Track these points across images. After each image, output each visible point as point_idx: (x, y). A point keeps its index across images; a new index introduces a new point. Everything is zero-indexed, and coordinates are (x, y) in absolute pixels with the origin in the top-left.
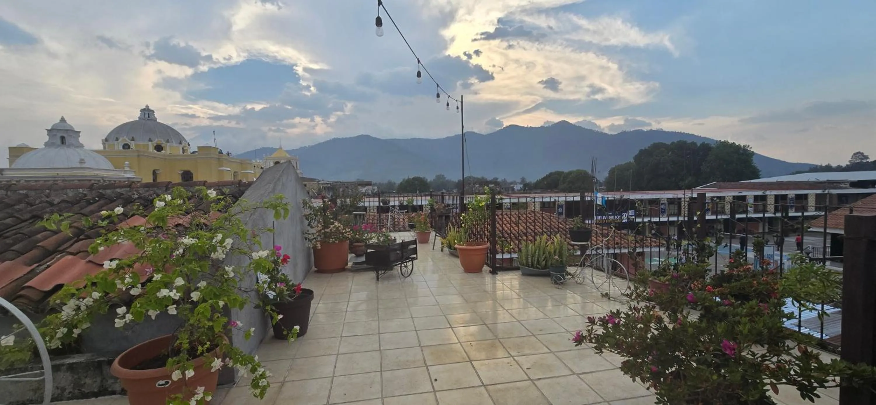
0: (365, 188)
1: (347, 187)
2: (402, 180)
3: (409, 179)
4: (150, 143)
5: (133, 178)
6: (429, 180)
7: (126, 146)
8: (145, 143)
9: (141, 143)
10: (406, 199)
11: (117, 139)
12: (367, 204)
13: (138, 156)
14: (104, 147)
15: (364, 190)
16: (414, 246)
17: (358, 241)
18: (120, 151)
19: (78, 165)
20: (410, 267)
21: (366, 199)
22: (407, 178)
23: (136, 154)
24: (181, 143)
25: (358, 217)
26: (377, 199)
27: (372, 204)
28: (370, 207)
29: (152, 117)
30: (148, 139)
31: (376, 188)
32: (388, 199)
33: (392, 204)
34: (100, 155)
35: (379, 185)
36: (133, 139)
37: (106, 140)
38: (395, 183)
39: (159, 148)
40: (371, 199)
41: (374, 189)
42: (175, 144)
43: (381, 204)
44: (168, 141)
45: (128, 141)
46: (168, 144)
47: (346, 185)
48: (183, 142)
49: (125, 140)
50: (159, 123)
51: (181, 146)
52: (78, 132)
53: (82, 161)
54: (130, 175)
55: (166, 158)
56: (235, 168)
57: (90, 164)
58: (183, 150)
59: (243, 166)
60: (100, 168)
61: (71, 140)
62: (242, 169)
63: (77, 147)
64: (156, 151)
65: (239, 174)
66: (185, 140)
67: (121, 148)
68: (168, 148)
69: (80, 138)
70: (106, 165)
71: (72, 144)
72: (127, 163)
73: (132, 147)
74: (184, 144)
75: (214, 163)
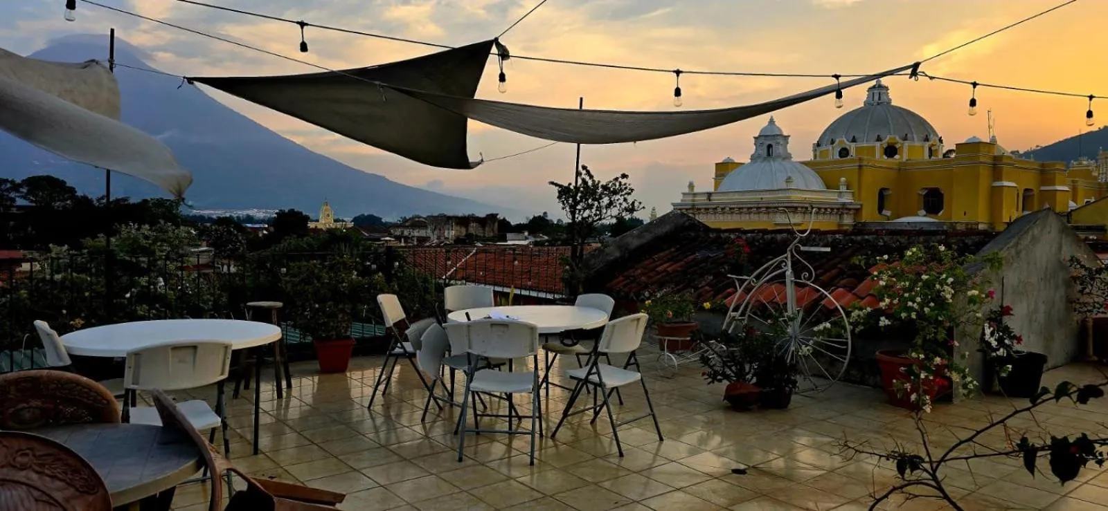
4: (878, 144)
5: (851, 204)
7: (844, 152)
8: (871, 144)
9: (865, 144)
11: (833, 142)
13: (860, 167)
14: (815, 156)
18: (835, 162)
19: (784, 186)
23: (857, 163)
24: (927, 140)
29: (884, 98)
30: (875, 137)
34: (808, 169)
36: (854, 140)
37: (818, 145)
39: (891, 151)
42: (917, 143)
44: (905, 138)
45: (847, 144)
46: (907, 144)
48: (932, 137)
49: (843, 141)
50: (895, 108)
51: (927, 145)
52: (787, 137)
53: (789, 180)
54: (847, 199)
55: (902, 170)
56: (1030, 181)
57: (798, 183)
58: (931, 152)
59: (1045, 176)
60: (810, 188)
61: (778, 150)
62: (1043, 182)
63: (784, 159)
64: (885, 157)
65: (1036, 192)
66: (934, 131)
67: (837, 157)
68: (905, 150)
69: (788, 146)
70: (816, 183)
71: (779, 156)
72: (843, 179)
73: (853, 152)
74: (933, 140)
75: (985, 174)
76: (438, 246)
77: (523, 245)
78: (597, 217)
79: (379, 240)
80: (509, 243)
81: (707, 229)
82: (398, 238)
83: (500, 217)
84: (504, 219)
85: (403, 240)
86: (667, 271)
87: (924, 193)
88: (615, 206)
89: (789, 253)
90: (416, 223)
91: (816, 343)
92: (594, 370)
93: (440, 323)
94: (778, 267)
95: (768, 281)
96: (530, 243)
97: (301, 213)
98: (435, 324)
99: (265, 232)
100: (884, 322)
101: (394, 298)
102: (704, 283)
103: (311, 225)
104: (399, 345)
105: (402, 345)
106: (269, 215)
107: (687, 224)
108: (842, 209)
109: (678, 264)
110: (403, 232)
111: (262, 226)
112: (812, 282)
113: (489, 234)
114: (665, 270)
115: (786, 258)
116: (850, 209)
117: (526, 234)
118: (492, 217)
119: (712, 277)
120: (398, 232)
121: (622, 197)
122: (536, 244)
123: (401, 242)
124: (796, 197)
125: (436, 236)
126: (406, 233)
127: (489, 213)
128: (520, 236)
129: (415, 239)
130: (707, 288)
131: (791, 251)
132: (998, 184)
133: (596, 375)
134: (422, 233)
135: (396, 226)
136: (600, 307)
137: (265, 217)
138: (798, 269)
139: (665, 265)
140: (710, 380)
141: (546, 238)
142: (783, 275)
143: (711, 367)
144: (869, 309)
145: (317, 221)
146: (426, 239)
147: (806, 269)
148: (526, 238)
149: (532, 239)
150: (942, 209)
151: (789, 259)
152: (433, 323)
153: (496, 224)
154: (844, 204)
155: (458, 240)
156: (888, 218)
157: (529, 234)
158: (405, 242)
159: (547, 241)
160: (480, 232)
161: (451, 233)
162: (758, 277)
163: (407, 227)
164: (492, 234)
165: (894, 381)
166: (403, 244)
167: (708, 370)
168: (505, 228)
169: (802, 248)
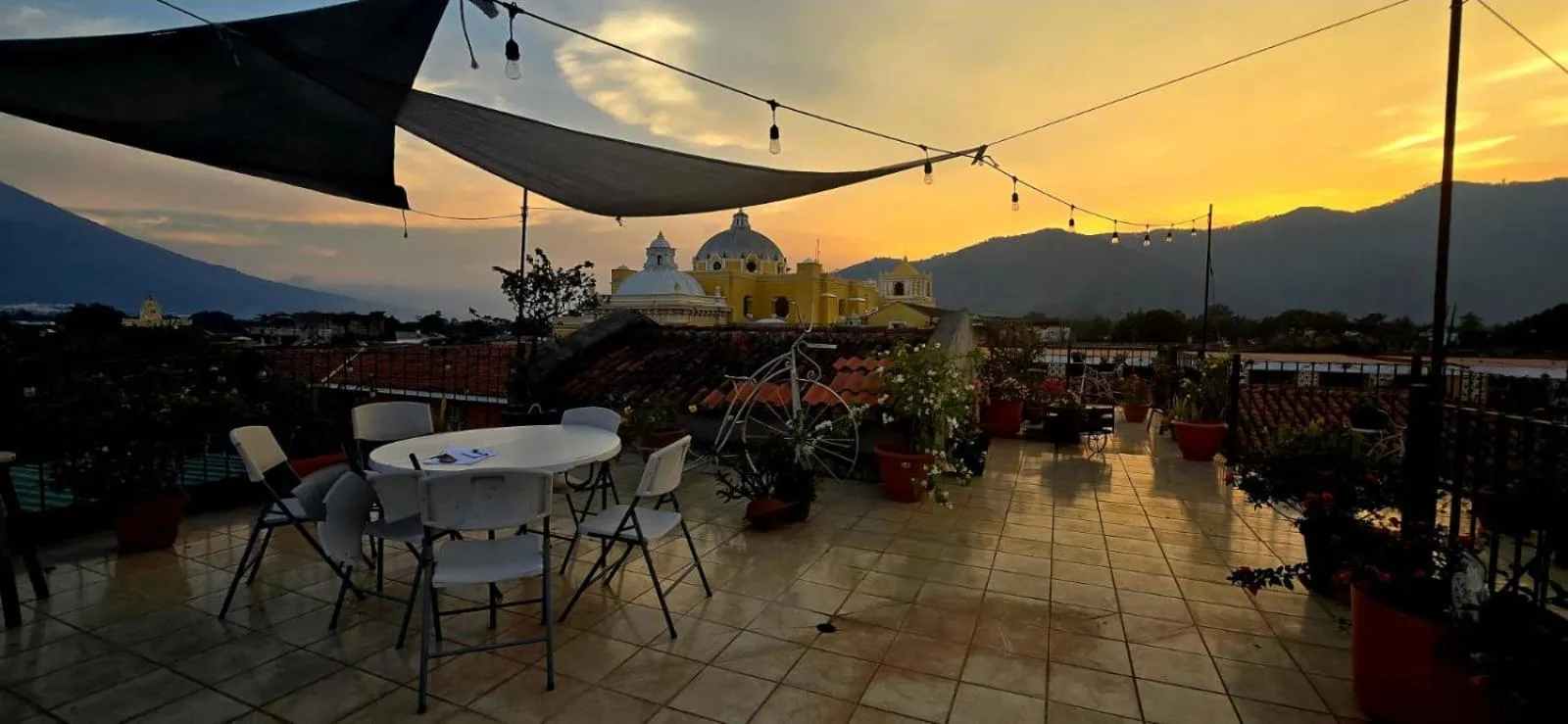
0: (1047, 331)
1: (1013, 328)
2: (1124, 316)
3: (1140, 314)
4: (742, 260)
5: (724, 308)
6: (1188, 317)
7: (717, 266)
8: (737, 260)
9: (732, 260)
10: (1113, 353)
11: (708, 257)
12: (1048, 359)
13: (731, 278)
14: (695, 267)
15: (1044, 333)
16: (1110, 416)
17: (1034, 404)
18: (709, 273)
19: (673, 291)
20: (1102, 441)
21: (1047, 350)
22: (1136, 312)
23: (728, 275)
24: (776, 259)
25: (1036, 376)
26: (1065, 352)
27: (1056, 359)
28: (1052, 365)
29: (745, 224)
30: (740, 254)
31: (1068, 329)
32: (1083, 351)
33: (1088, 361)
34: (691, 278)
35: (1075, 326)
36: (724, 256)
37: (697, 258)
38: (1109, 322)
39: (751, 267)
40: (1057, 351)
41: (1063, 334)
42: (769, 261)
43: (1072, 361)
44: (761, 257)
45: (719, 259)
46: (762, 262)
47: (1012, 324)
48: (780, 258)
49: (716, 256)
50: (753, 232)
51: (776, 263)
52: (674, 249)
53: (677, 286)
54: (721, 304)
55: (759, 280)
56: (842, 293)
57: (684, 290)
58: (779, 269)
59: (852, 290)
60: (693, 294)
61: (666, 260)
62: (851, 295)
63: (672, 268)
64: (747, 271)
65: (846, 303)
66: (781, 254)
67: (712, 268)
68: (761, 265)
69: (675, 258)
70: (697, 290)
71: (668, 265)
72: (718, 288)
73: (724, 266)
74: (780, 260)
75: (816, 286)
76: (310, 346)
77: (417, 345)
78: (552, 312)
79: (229, 339)
80: (399, 341)
81: (657, 326)
82: (256, 338)
83: (388, 315)
84: (392, 317)
85: (263, 340)
86: (628, 371)
87: (775, 300)
88: (574, 299)
89: (793, 351)
90: (279, 321)
91: (819, 442)
92: (630, 522)
93: (358, 471)
94: (782, 366)
95: (771, 381)
96: (424, 342)
97: (112, 309)
98: (349, 473)
99: (50, 331)
100: (887, 419)
101: (264, 432)
102: (672, 383)
103: (127, 323)
104: (276, 507)
105: (281, 505)
106: (58, 311)
107: (639, 320)
108: (719, 312)
109: (639, 363)
110: (262, 331)
111: (46, 323)
112: (819, 381)
113: (374, 332)
114: (625, 370)
115: (790, 356)
116: (723, 312)
117: (419, 332)
118: (377, 316)
119: (679, 377)
120: (256, 331)
121: (582, 289)
122: (431, 343)
123: (260, 342)
124: (682, 301)
125: (306, 336)
126: (267, 331)
127: (374, 310)
128: (411, 334)
129: (280, 338)
130: (678, 389)
131: (795, 348)
132: (824, 295)
133: (634, 530)
134: (290, 332)
135: (251, 324)
136: (600, 425)
137: (51, 312)
138: (804, 369)
139: (624, 366)
140: (726, 498)
141: (441, 336)
142: (787, 374)
143: (728, 483)
144: (867, 406)
145: (138, 318)
146: (295, 338)
147: (813, 367)
148: (419, 337)
149: (427, 338)
150: (787, 313)
151: (793, 355)
152: (344, 472)
153: (382, 324)
154: (719, 308)
155: (335, 340)
156: (750, 320)
157: (422, 332)
158: (266, 342)
159: (444, 340)
160: (362, 331)
161: (327, 332)
162: (759, 378)
163: (269, 326)
164: (377, 334)
165: (913, 479)
166: (263, 344)
167: (723, 487)
168: (393, 326)
169: (810, 345)
